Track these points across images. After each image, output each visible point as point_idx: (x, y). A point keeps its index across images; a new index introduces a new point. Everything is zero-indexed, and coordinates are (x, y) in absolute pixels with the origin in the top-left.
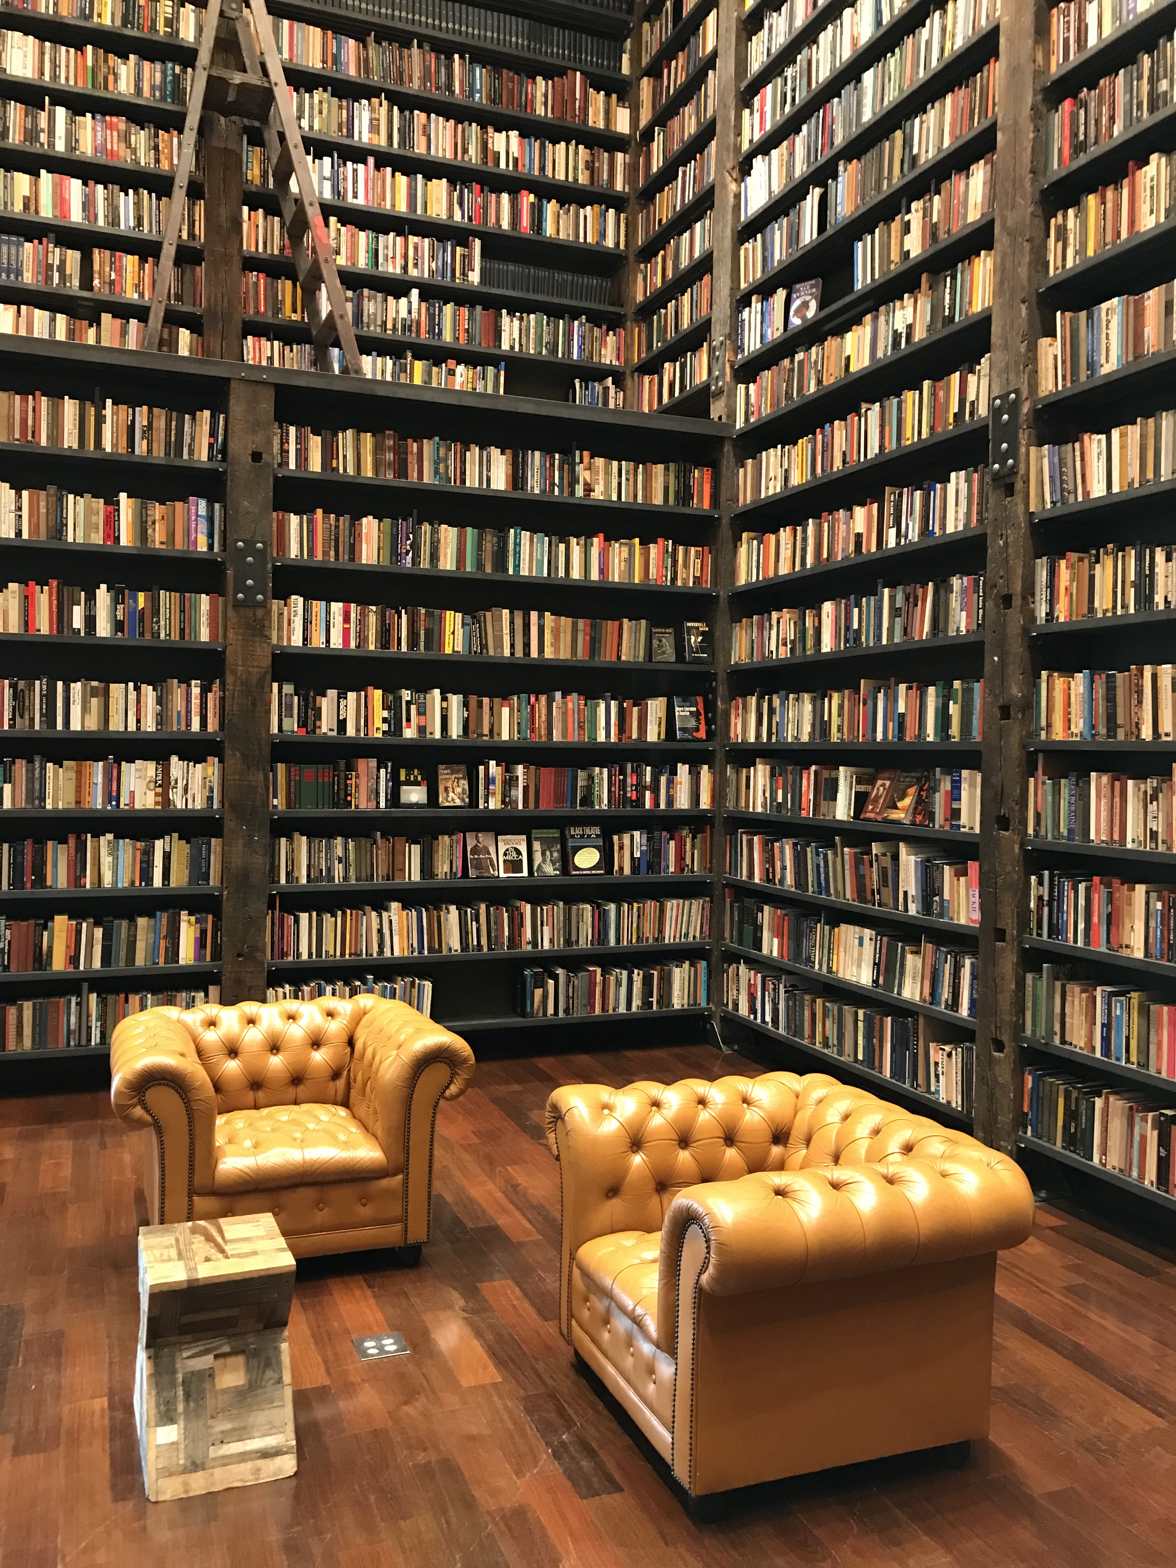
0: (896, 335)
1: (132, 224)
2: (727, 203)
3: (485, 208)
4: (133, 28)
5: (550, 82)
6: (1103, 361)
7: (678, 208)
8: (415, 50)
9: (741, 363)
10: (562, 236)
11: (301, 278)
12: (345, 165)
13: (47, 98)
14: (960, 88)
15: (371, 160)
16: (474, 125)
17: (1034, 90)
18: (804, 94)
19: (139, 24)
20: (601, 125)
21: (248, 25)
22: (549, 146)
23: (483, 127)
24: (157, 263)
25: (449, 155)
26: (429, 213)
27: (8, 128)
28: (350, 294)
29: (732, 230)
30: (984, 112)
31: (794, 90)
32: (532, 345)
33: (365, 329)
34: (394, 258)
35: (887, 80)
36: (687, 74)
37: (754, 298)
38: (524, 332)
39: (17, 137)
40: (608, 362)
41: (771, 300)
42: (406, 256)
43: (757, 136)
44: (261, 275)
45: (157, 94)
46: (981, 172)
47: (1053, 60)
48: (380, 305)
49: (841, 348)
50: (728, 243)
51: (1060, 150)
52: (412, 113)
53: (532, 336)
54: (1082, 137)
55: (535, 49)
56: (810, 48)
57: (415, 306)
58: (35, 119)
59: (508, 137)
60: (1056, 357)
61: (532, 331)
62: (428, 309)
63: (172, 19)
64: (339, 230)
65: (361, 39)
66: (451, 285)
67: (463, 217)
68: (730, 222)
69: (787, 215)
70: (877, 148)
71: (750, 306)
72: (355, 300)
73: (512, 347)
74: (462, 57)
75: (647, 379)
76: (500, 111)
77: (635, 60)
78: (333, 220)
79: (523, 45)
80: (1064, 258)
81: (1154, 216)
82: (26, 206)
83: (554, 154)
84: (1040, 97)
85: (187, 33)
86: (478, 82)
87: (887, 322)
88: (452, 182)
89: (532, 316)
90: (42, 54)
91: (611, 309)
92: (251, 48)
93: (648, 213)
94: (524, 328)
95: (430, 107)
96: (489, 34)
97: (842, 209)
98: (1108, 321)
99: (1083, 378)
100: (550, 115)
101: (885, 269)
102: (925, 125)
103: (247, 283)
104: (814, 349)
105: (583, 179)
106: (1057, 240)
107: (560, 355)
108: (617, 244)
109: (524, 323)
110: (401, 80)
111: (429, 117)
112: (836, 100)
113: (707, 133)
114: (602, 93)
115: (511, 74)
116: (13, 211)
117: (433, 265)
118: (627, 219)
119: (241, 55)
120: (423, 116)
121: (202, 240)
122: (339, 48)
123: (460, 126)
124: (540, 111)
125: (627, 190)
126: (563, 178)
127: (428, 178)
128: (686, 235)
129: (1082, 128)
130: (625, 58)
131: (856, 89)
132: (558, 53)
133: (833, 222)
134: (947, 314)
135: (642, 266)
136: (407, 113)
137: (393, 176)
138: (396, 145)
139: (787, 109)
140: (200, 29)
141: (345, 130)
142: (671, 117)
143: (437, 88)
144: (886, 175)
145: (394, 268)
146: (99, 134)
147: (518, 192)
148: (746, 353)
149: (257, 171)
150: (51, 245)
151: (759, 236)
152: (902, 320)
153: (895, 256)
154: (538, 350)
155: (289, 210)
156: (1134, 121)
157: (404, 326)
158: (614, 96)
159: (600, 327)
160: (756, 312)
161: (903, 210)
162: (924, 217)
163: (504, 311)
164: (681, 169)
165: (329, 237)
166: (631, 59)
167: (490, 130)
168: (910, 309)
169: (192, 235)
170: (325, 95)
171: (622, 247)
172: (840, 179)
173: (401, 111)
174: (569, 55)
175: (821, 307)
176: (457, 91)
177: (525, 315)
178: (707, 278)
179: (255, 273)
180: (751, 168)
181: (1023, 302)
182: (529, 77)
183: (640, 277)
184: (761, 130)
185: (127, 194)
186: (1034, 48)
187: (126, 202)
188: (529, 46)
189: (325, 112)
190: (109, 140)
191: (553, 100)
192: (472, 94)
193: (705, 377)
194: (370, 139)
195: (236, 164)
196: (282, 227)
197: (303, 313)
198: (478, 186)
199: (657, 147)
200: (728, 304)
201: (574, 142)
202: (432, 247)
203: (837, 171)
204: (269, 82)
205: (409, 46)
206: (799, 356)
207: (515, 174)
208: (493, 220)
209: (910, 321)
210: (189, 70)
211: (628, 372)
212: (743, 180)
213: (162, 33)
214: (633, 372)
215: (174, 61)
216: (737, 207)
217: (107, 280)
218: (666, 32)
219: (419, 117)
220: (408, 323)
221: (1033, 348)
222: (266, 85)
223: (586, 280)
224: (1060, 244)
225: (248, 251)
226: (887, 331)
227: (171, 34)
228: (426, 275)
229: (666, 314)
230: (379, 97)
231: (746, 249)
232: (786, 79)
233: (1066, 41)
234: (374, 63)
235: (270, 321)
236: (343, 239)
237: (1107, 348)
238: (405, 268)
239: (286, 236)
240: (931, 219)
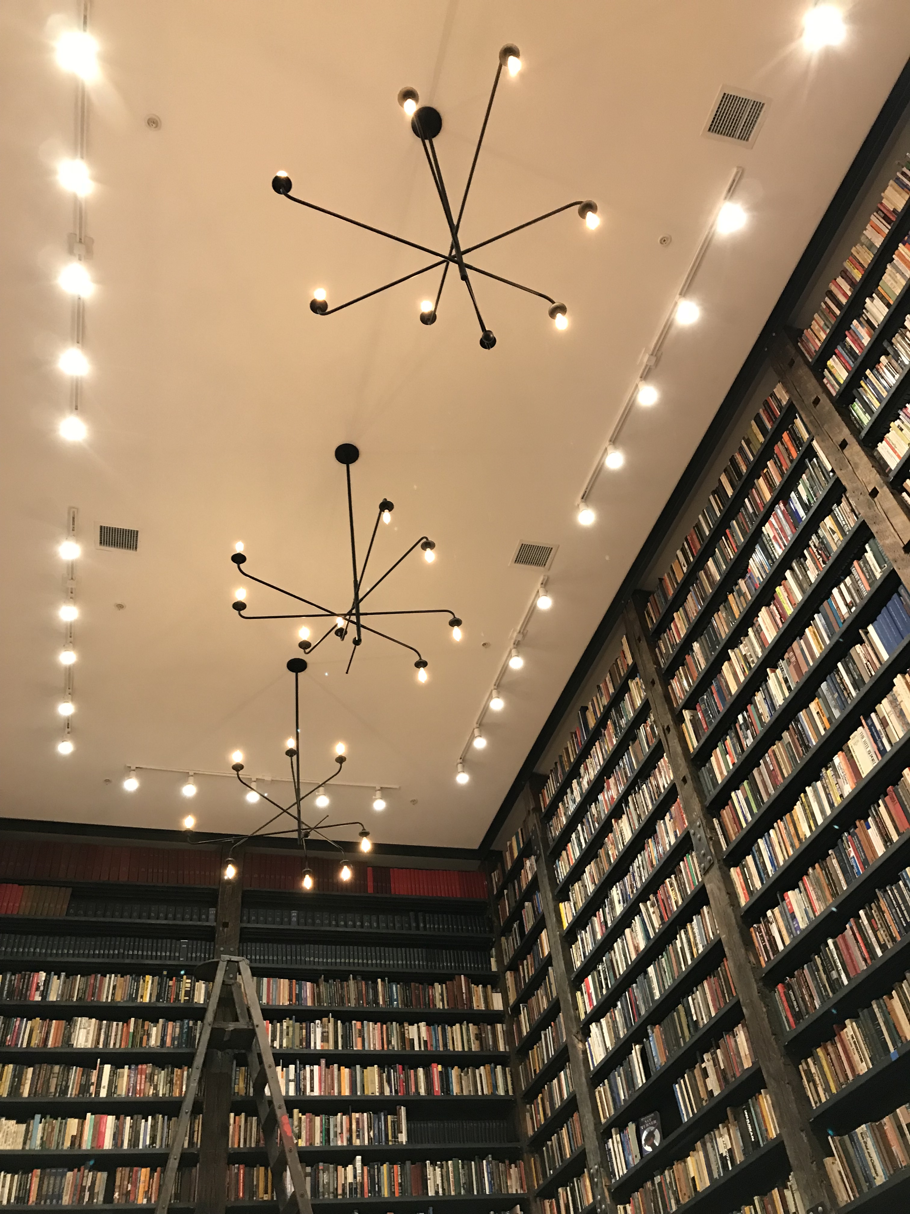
0: (723, 1158)
1: (148, 1143)
2: (578, 1059)
3: (407, 1080)
4: (163, 1002)
5: (444, 985)
6: (874, 1175)
7: (546, 1062)
8: (351, 982)
9: (616, 1186)
10: (465, 1093)
11: (272, 1164)
12: (305, 1068)
13: (99, 1060)
14: (710, 977)
15: (323, 1062)
16: (394, 1023)
17: (756, 980)
18: (613, 982)
19: (167, 998)
20: (483, 1007)
21: (240, 986)
22: (448, 1029)
23: (401, 1024)
24: (163, 1172)
25: (378, 1047)
26: (366, 1093)
27: (69, 1087)
28: (308, 1169)
29: (586, 1078)
30: (730, 993)
31: (606, 979)
32: (452, 1188)
33: (321, 1198)
34: (342, 1133)
35: (663, 973)
36: (535, 970)
37: (613, 1130)
38: (445, 1177)
39: (74, 1093)
40: (514, 1192)
41: (625, 1132)
42: (350, 1130)
43: (589, 1010)
44: (242, 1166)
45: (176, 1043)
46: (742, 1033)
47: (761, 958)
48: (331, 1175)
49: (686, 1170)
50: (585, 1089)
51: (786, 1017)
52: (351, 1023)
53: (451, 1180)
54: (797, 1009)
55: (431, 966)
56: (610, 953)
57: (359, 1171)
58: (89, 1077)
59: (418, 1027)
60: (840, 1172)
61: (451, 1175)
62: (369, 1171)
63: (190, 991)
64: (300, 1119)
65: (314, 981)
66: (386, 1148)
67: (391, 1091)
68: (583, 1072)
69: (622, 1065)
70: (669, 1016)
71: (612, 1138)
72: (313, 1174)
73: (437, 1192)
74: (383, 980)
75: (547, 1203)
76: (412, 1011)
77: (499, 962)
78: (296, 1111)
79: (423, 965)
80: (818, 1095)
81: (864, 1063)
82: (73, 1143)
83: (452, 1033)
84: (761, 984)
85: (200, 998)
86: (395, 994)
87: (713, 1147)
88: (381, 1068)
89: (450, 1162)
90: (100, 1029)
91: (510, 1145)
92: (242, 1001)
93: (525, 1065)
94: (444, 1174)
95: (364, 1016)
96: (400, 962)
97: (658, 1060)
98: (866, 1143)
99: (865, 1189)
100: (446, 1007)
101: (700, 1106)
102: (695, 1001)
103: (231, 1174)
104: (666, 1172)
105: (475, 1047)
106: (809, 1082)
107: (475, 1193)
108: (507, 1091)
109: (445, 1170)
110: (343, 1002)
111: (362, 1024)
112: (634, 985)
113: (555, 1009)
114: (480, 986)
115: (417, 985)
116: (62, 1149)
117: (371, 1133)
118: (511, 1071)
119: (235, 1007)
120: (359, 1024)
121: (199, 1146)
122: (300, 989)
123: (384, 1026)
124: (440, 1005)
125: (508, 1050)
126: (460, 1049)
127: (364, 1067)
128: (555, 1081)
129: (795, 1003)
130: (493, 960)
131: (645, 978)
132: (447, 966)
133: (654, 1069)
134: (753, 1140)
135: (528, 1106)
136: (347, 1024)
137: (339, 1070)
138: (340, 1048)
139: (604, 992)
140: (208, 995)
141: (304, 1044)
142: (530, 998)
143: (367, 1004)
144: (680, 1035)
145: (342, 1142)
146: (132, 1079)
147: (430, 1065)
148: (618, 1178)
149: (242, 1085)
150: (86, 1171)
151: (606, 1081)
152: (723, 1146)
153: (703, 1094)
154: (458, 1191)
155: (264, 1111)
156: (826, 999)
157: (351, 1190)
158: (489, 987)
159: (504, 1162)
160: (618, 1143)
161: (699, 1060)
162: (715, 1065)
163: (428, 1162)
164: (543, 1033)
165: (293, 1125)
166: (496, 961)
167: (406, 1025)
168: (727, 1137)
169: (191, 1143)
170: (291, 1022)
171: (511, 1093)
172: (651, 1039)
173: (343, 1023)
174: (455, 966)
175: (664, 1136)
176: (381, 1003)
177: (444, 1163)
178: (576, 1115)
179: (237, 1165)
180: (590, 1032)
181: (802, 1131)
182: (429, 985)
183: (528, 1115)
184: (590, 1005)
185: (147, 1121)
186: (747, 955)
187: (146, 1126)
188: (427, 965)
189: (291, 1034)
190: (139, 1082)
191: (447, 996)
192: (391, 1003)
193: (591, 1201)
194: (322, 1046)
195: (228, 1081)
196: (258, 1125)
197: (272, 1192)
198: (400, 1066)
199: (523, 1017)
200: (595, 1137)
201: (465, 1022)
202: (370, 1119)
203: (648, 1034)
204: (253, 1024)
205: (347, 980)
206: (657, 1179)
207: (426, 1053)
208: (413, 1090)
209: (729, 1147)
210: (199, 1022)
211: (531, 1198)
212: (587, 1041)
213: (182, 1001)
214: (536, 1197)
215: (189, 1019)
216: (586, 1060)
217: (125, 1192)
218: (517, 944)
219: (356, 1025)
220: (354, 1186)
221: (822, 1167)
222: (251, 1027)
223: (487, 1124)
224: (811, 1084)
225: (233, 1148)
226: (715, 1155)
227: (189, 1000)
228: (366, 1142)
229: (552, 1145)
230: (327, 1016)
231: (600, 1092)
232: (599, 972)
233: (765, 946)
234: (324, 995)
235: (248, 1204)
236: (303, 1125)
237: (873, 1163)
238: (350, 1140)
239: (261, 1130)
240: (720, 1067)
